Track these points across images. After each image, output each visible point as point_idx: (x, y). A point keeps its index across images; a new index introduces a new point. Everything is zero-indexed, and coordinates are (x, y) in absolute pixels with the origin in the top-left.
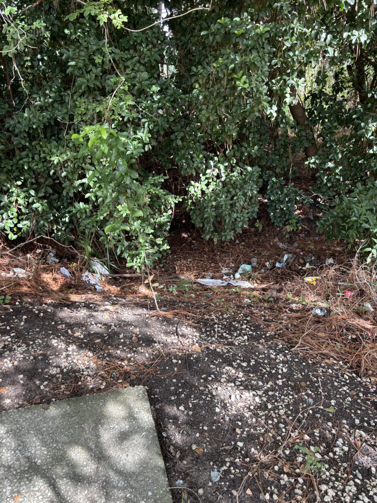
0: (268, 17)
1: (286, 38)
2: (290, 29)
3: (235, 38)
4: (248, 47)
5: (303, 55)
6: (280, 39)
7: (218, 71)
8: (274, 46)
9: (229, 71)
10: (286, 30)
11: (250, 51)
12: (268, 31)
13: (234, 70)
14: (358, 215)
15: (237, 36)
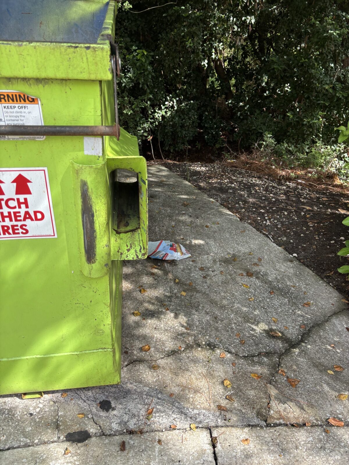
0: (200, 7)
1: (211, 19)
2: (213, 15)
3: (183, 18)
4: (191, 24)
5: (221, 30)
6: (208, 20)
7: (174, 37)
8: (204, 24)
9: (181, 37)
10: (211, 15)
11: (192, 26)
12: (201, 15)
13: (183, 36)
14: (256, 126)
15: (184, 17)
